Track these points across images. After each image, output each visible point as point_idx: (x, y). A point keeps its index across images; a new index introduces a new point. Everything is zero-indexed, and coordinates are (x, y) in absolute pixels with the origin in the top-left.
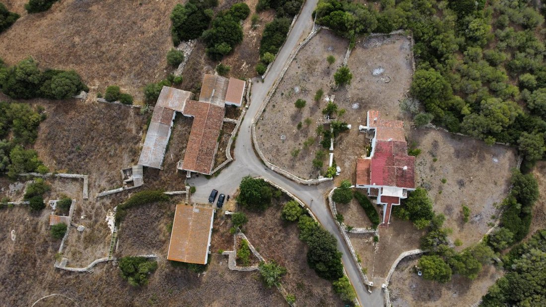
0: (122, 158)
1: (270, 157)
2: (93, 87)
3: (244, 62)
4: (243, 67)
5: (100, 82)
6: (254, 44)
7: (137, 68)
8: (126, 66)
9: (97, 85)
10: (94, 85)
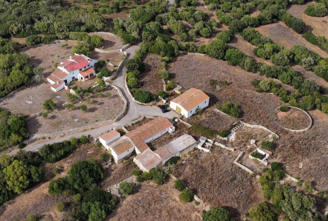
0: (205, 159)
1: (121, 105)
2: (199, 215)
3: (88, 154)
4: (91, 151)
5: (190, 215)
6: (72, 159)
7: (158, 206)
8: (164, 213)
9: (194, 215)
10: (197, 216)
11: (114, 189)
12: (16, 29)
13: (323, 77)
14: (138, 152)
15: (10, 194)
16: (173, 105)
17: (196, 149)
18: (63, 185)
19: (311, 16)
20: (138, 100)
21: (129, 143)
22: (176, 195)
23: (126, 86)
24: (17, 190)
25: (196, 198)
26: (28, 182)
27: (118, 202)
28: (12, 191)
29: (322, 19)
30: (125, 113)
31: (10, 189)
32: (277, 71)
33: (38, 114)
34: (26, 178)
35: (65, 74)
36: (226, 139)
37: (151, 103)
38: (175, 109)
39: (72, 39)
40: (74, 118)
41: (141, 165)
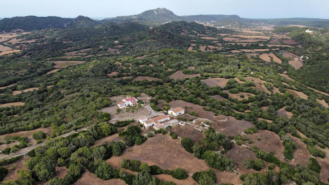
0: (183, 127)
1: (148, 112)
3: (134, 125)
4: (136, 124)
6: (128, 126)
7: (163, 140)
8: (165, 142)
9: (178, 143)
11: (145, 135)
12: (104, 91)
13: (235, 110)
14: (155, 124)
15: (103, 135)
16: (170, 112)
17: (178, 124)
18: (124, 133)
19: (232, 93)
20: (155, 110)
21: (151, 121)
22: (170, 137)
23: (150, 107)
24: (106, 134)
25: (178, 137)
26: (111, 131)
27: (146, 139)
28: (104, 134)
29: (237, 94)
30: (150, 114)
31: (103, 133)
32: (214, 105)
33: (114, 114)
34: (110, 129)
35: (125, 102)
36: (191, 122)
37: (161, 112)
38: (170, 114)
39: (127, 95)
40: (128, 115)
41: (156, 128)
